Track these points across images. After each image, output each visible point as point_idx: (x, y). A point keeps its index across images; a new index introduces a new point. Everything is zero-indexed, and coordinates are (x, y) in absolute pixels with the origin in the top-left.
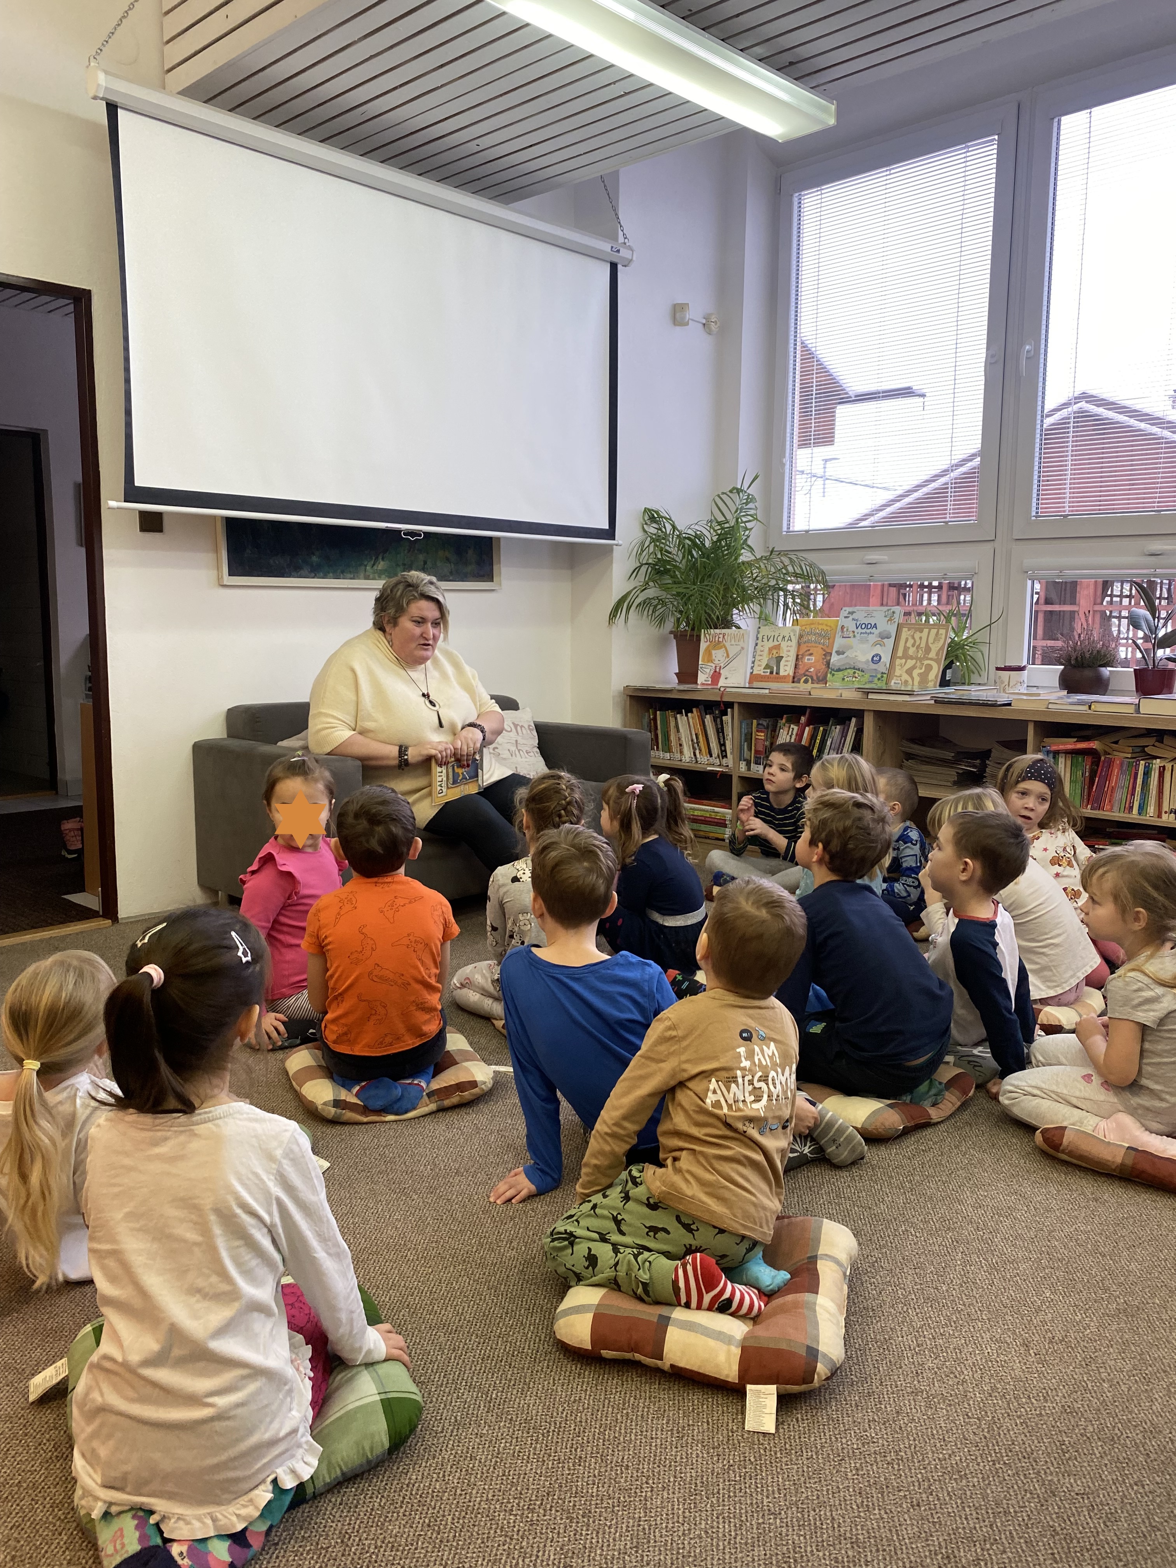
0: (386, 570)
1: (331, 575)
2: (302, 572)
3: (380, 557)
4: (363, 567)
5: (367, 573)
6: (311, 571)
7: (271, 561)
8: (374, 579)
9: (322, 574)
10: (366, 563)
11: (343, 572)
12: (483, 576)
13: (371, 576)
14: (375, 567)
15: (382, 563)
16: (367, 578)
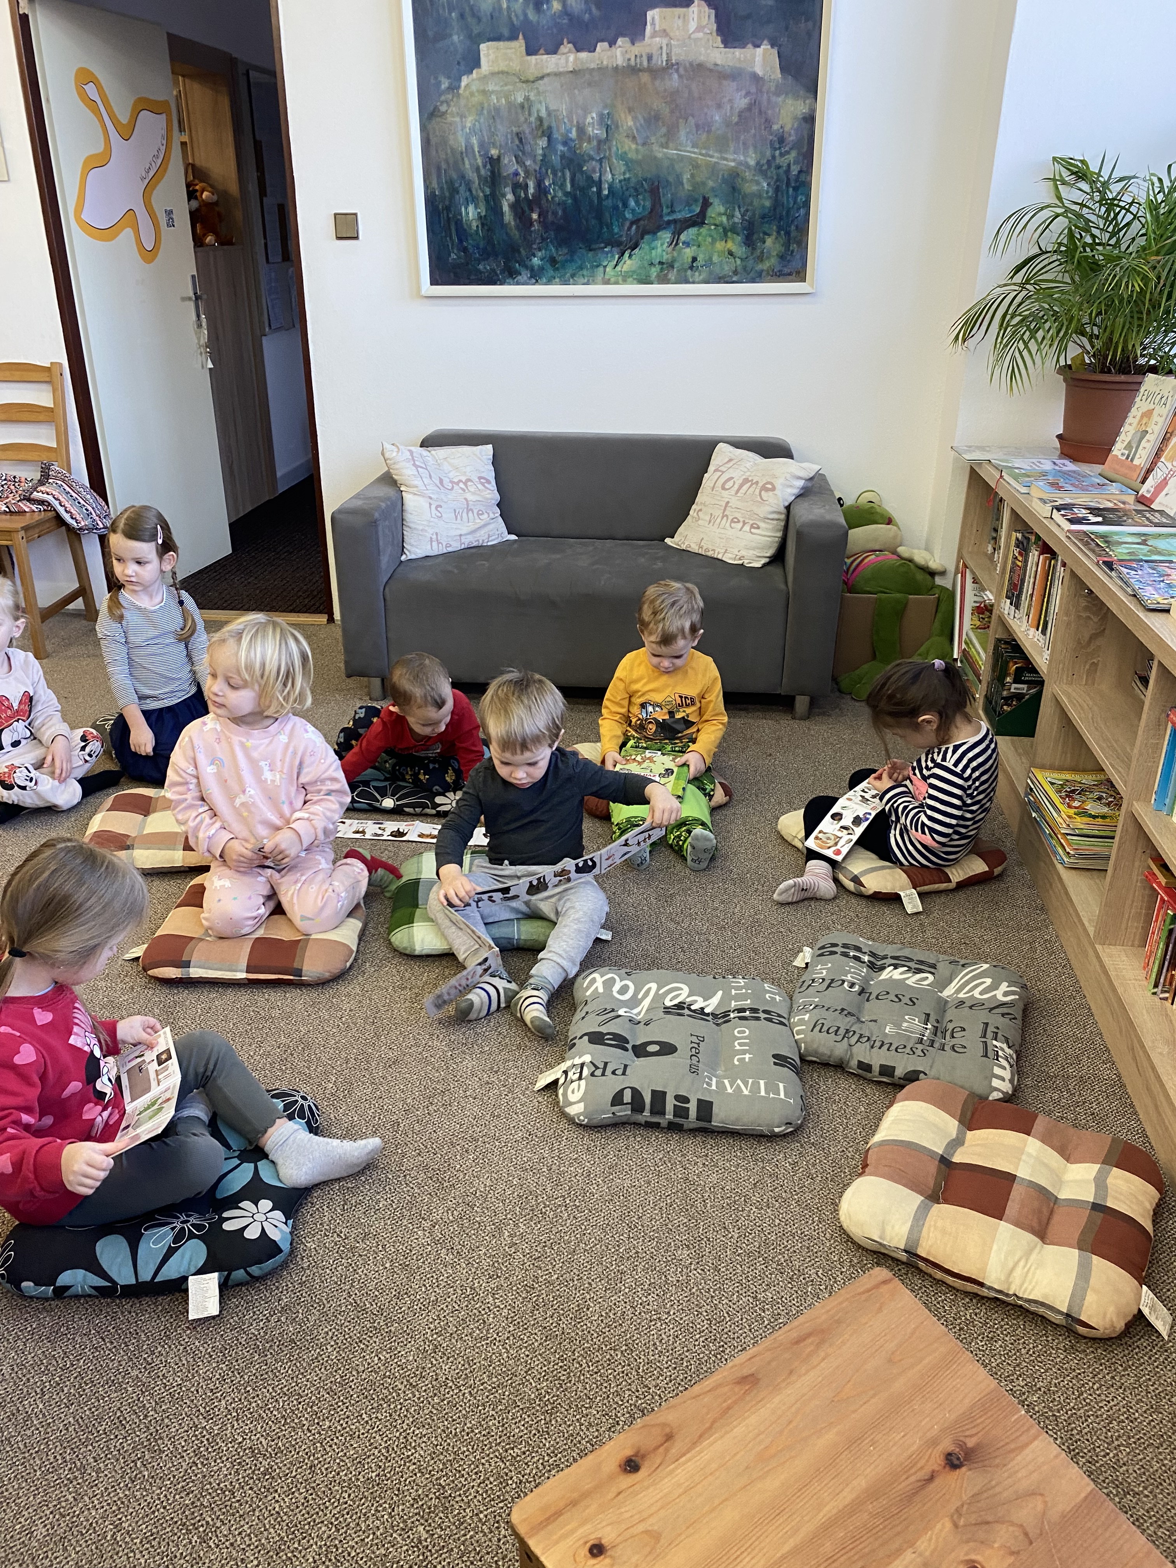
0: (634, 272)
1: (557, 280)
2: (519, 277)
3: (627, 255)
4: (601, 269)
5: (607, 277)
6: (531, 277)
7: (481, 267)
8: (616, 283)
9: (544, 280)
10: (605, 263)
11: (573, 276)
12: (790, 274)
13: (613, 280)
14: (618, 268)
15: (629, 262)
16: (607, 282)
